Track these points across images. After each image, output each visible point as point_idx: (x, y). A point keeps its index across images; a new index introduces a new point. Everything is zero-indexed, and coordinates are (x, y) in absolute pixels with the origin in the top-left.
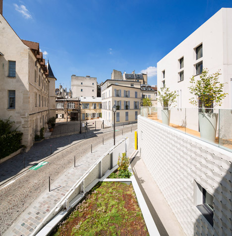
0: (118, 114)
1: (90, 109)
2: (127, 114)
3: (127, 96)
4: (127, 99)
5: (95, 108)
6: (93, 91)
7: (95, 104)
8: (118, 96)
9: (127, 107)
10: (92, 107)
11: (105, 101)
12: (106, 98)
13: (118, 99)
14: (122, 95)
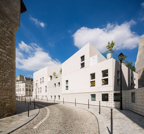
0: (27, 92)
2: (30, 93)
3: (30, 87)
8: (27, 86)
9: (30, 91)
11: (19, 88)
12: (20, 87)
13: (27, 87)
14: (28, 86)
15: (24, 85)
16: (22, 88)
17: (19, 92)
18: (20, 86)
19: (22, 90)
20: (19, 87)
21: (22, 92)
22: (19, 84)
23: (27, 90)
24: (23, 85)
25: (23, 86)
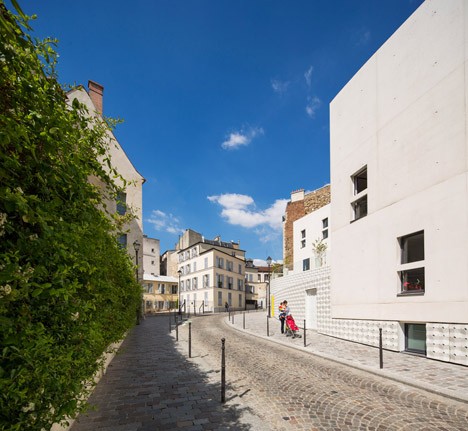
1: (154, 294)
2: (230, 294)
3: (230, 270)
4: (230, 274)
5: (163, 292)
6: (153, 262)
7: (163, 286)
8: (220, 267)
9: (230, 286)
10: (159, 291)
11: (191, 277)
12: (195, 272)
13: (220, 272)
14: (225, 267)
15: (211, 263)
16: (200, 276)
17: (191, 294)
18: (195, 268)
19: (200, 285)
20: (189, 273)
21: (200, 296)
22: (188, 262)
23: (220, 285)
24: (206, 260)
25: (206, 265)
